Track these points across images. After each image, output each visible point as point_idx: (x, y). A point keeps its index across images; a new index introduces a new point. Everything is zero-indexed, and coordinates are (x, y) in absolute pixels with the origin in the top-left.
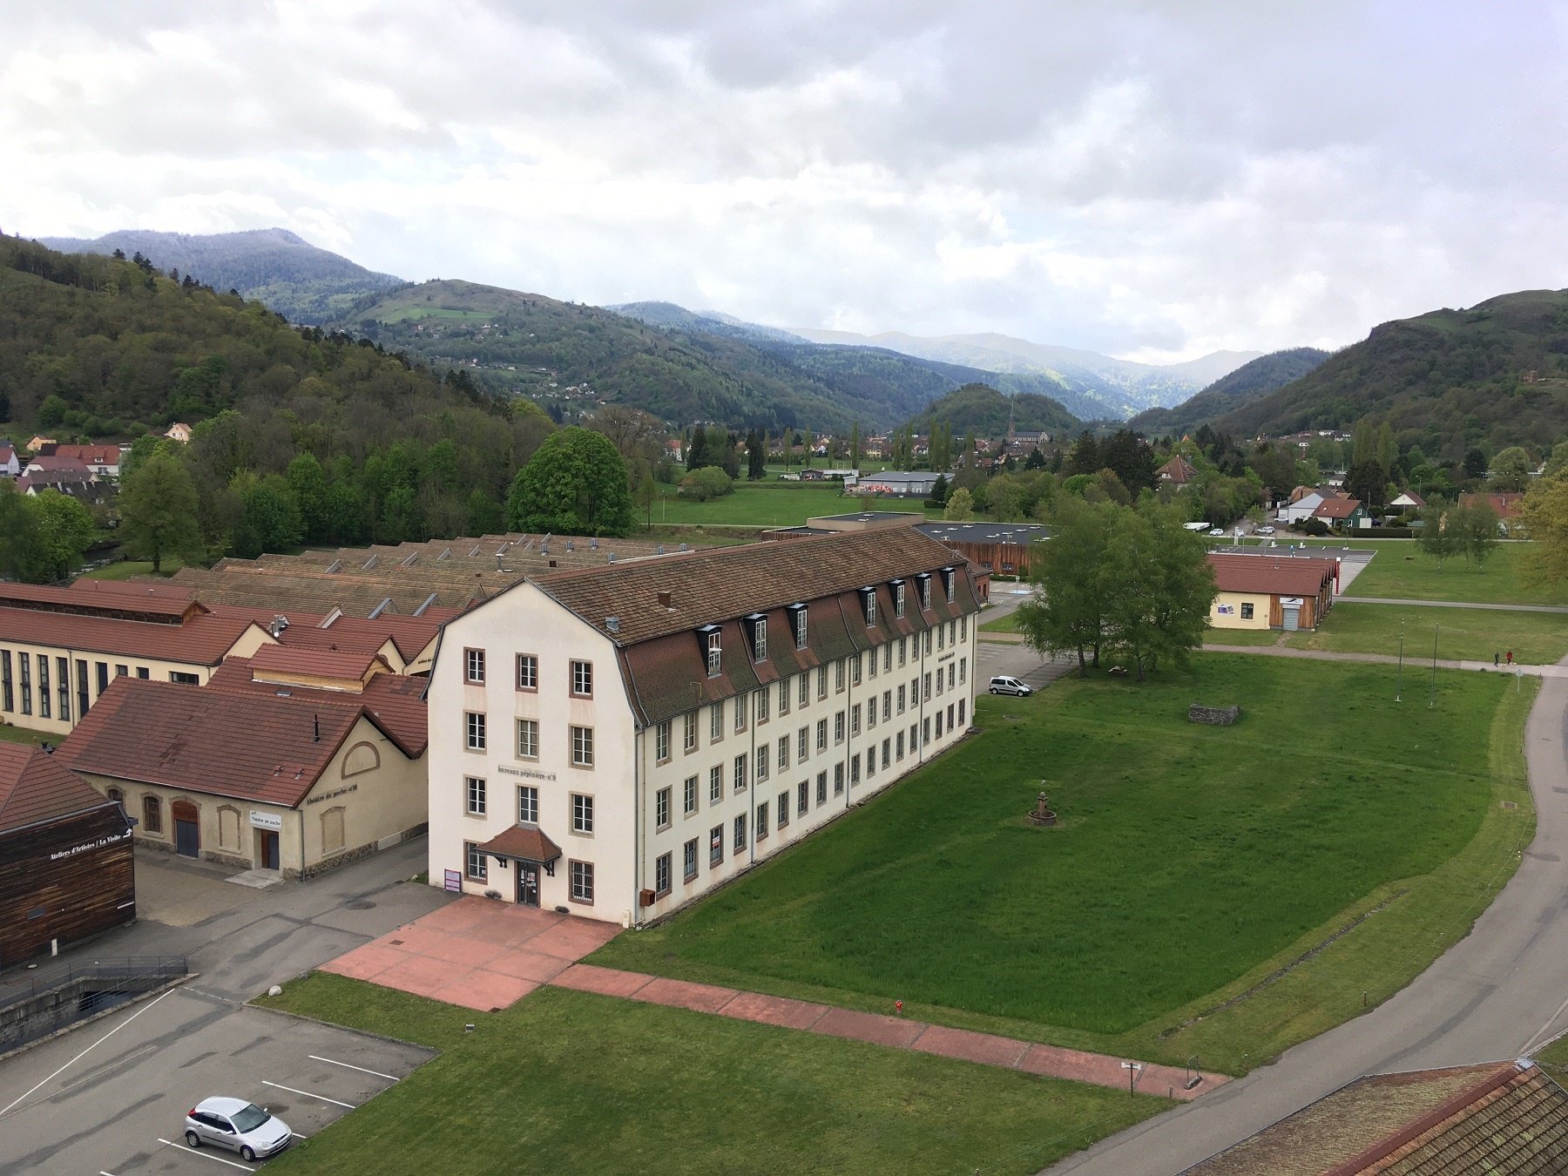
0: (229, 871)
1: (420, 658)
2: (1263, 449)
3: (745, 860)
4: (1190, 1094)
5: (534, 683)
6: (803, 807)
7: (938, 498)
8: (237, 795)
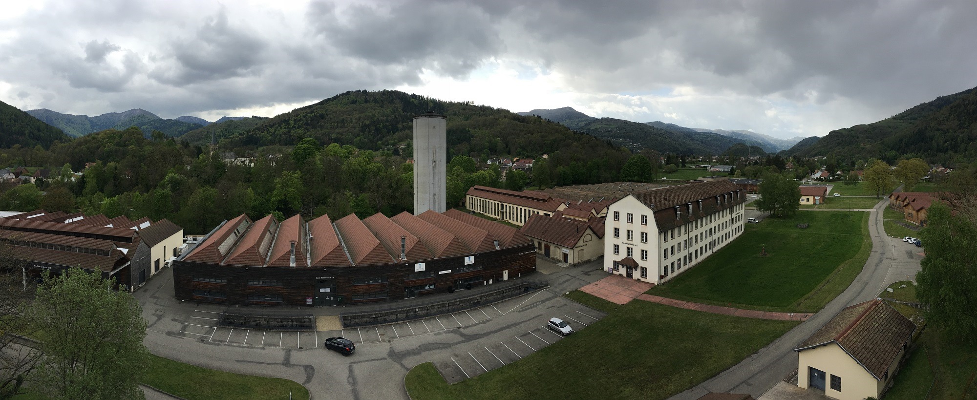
0: (557, 262)
1: (601, 213)
2: (808, 161)
3: (686, 267)
4: (805, 319)
5: (632, 221)
6: (701, 253)
7: (732, 172)
8: (560, 244)
